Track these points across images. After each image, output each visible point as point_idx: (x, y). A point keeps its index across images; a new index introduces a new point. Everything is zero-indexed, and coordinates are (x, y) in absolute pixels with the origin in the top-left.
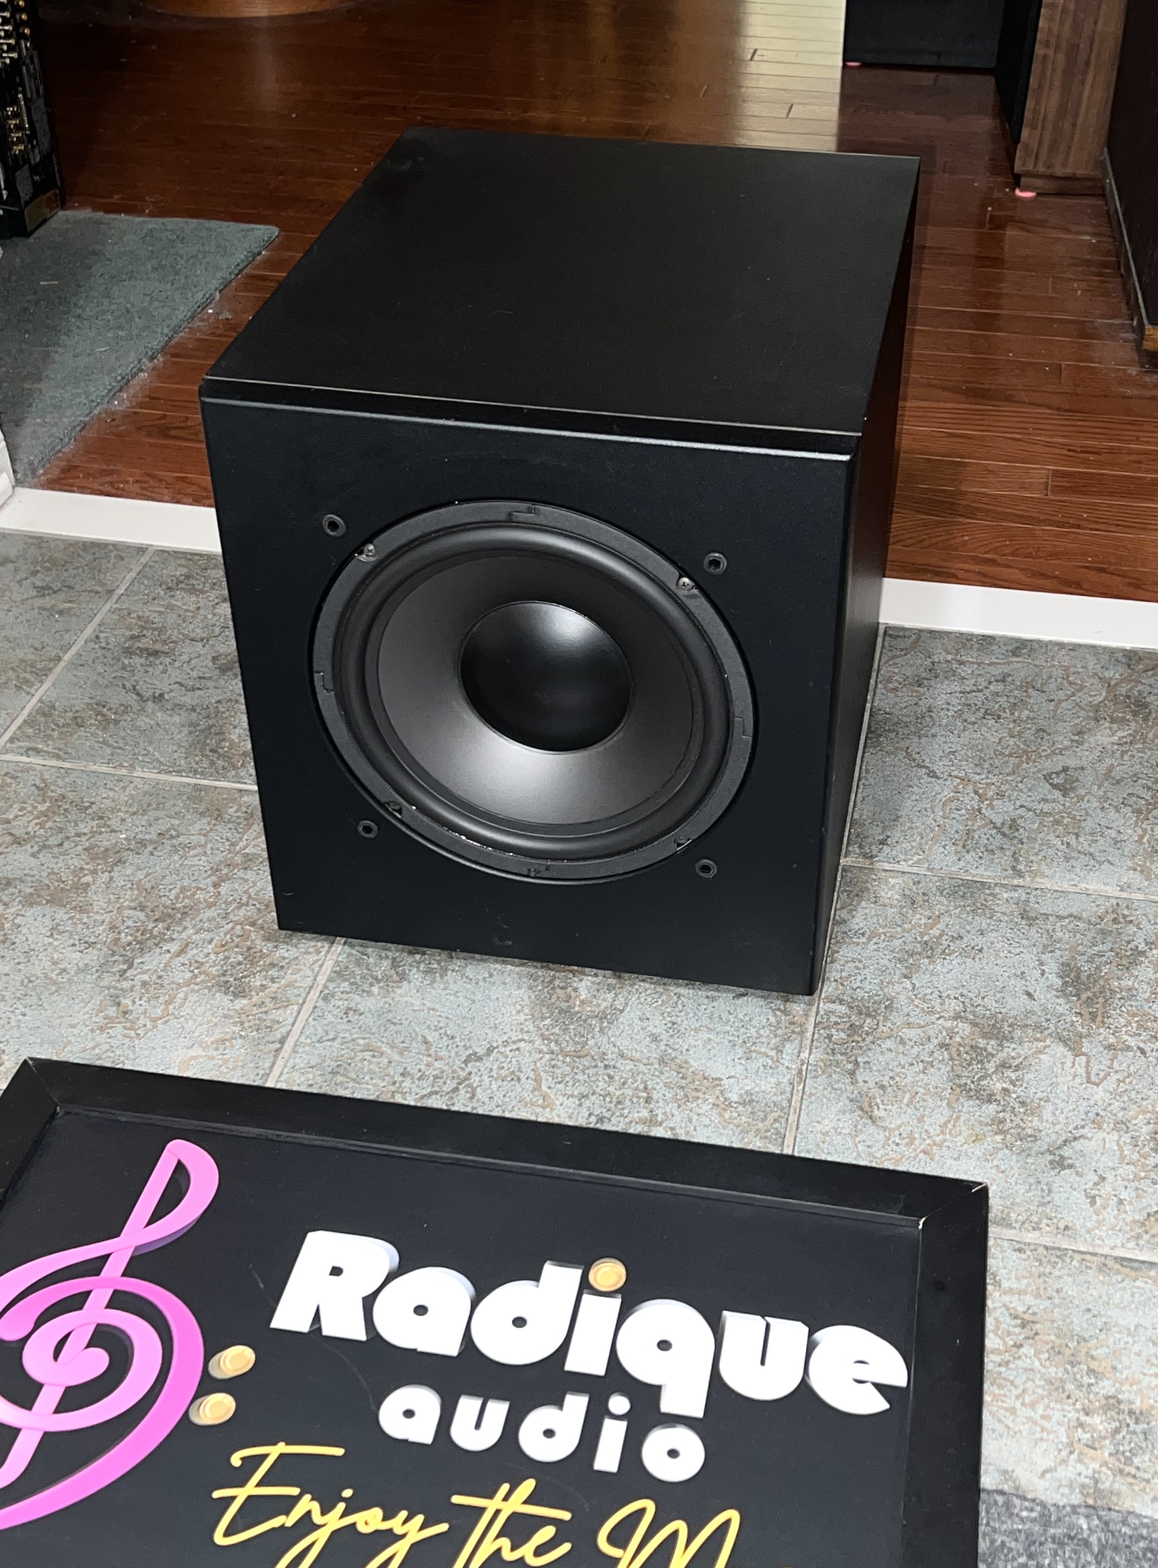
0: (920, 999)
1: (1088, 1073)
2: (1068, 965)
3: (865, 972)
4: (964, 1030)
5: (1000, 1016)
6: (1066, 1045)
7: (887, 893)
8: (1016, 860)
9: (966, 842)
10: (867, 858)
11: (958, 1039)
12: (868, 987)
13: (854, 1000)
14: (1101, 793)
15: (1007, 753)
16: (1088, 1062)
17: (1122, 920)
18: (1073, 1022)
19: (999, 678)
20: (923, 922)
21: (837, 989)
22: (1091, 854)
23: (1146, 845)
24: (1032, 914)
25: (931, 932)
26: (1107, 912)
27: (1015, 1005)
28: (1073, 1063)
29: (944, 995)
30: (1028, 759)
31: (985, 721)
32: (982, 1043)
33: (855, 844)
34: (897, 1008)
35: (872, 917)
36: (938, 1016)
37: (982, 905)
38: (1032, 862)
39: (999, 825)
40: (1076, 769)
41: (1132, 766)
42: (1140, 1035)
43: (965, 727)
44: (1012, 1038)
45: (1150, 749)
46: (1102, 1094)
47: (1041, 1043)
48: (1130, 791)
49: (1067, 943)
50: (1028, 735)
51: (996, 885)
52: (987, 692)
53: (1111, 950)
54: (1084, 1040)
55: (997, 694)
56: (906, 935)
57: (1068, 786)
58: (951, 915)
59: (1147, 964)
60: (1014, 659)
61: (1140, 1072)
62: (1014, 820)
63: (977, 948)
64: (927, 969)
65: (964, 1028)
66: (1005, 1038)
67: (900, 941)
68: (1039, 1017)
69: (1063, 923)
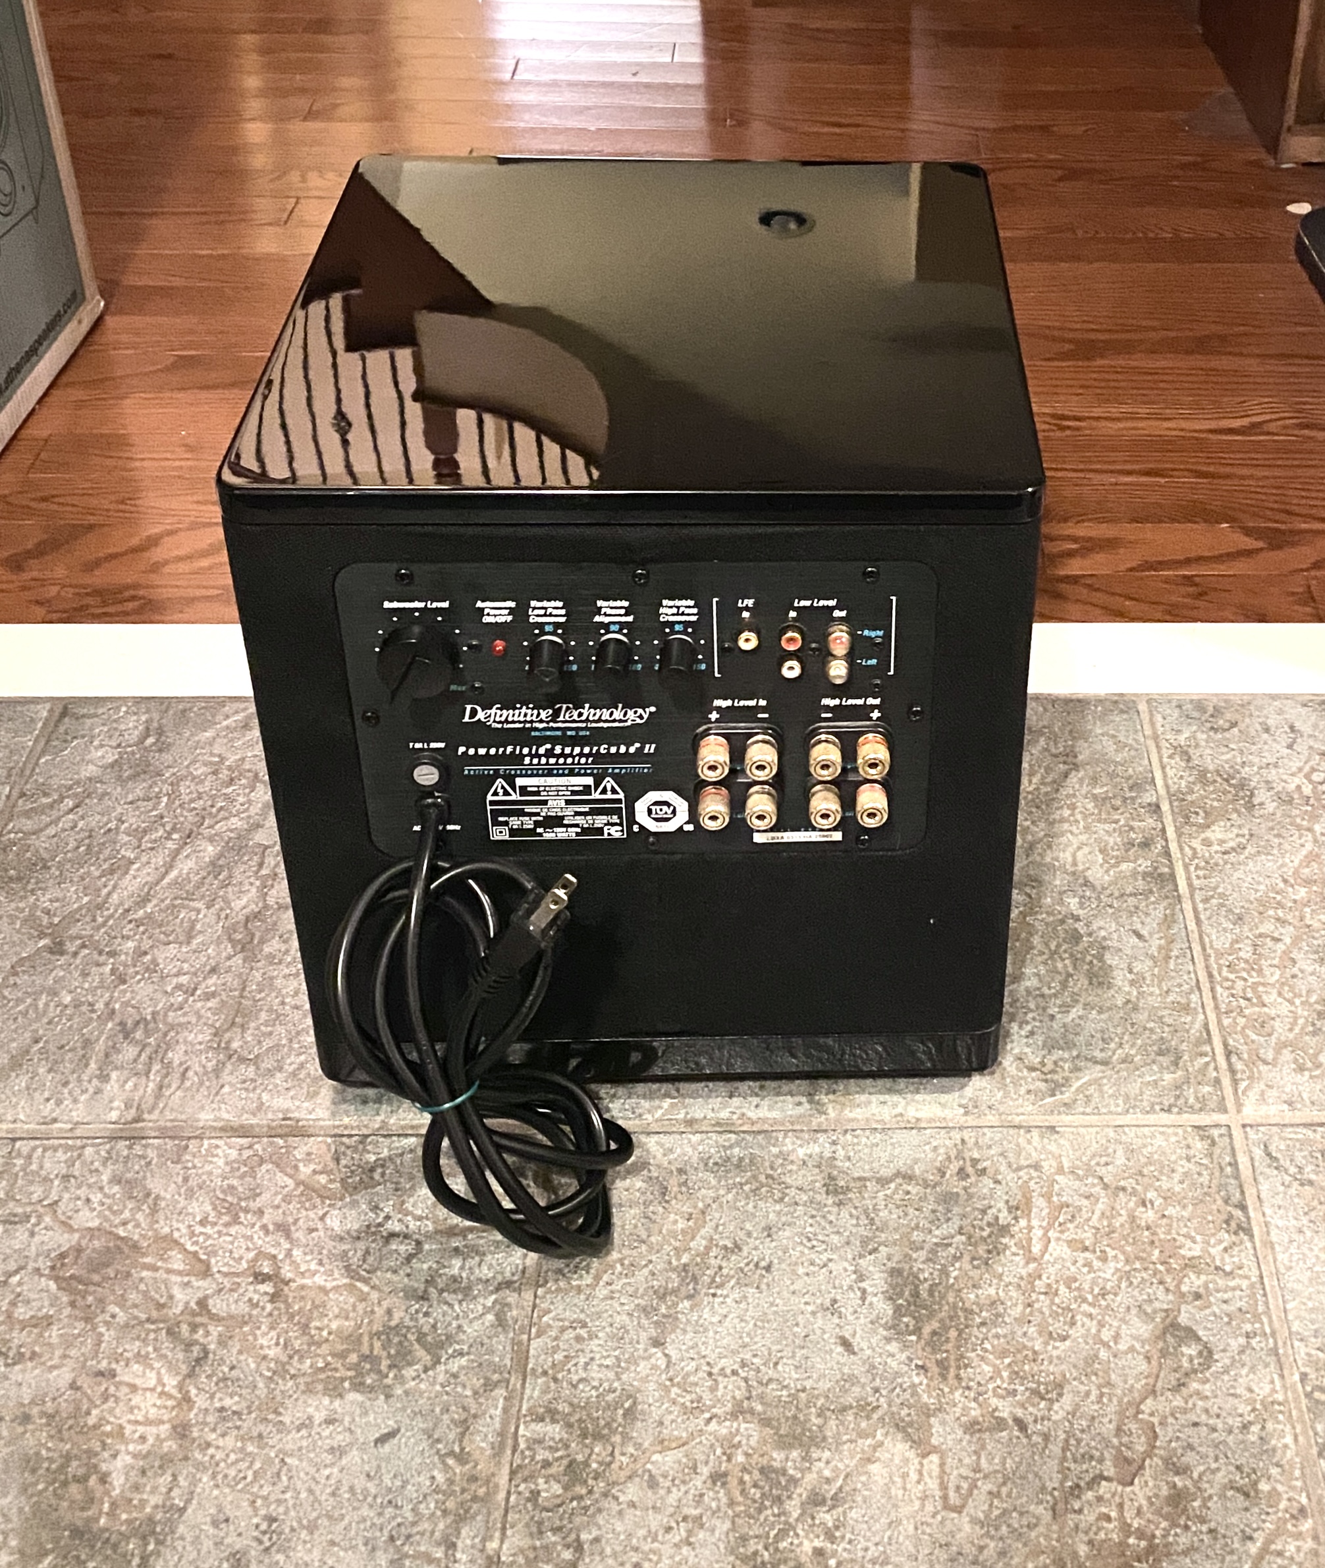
0: (678, 1384)
1: (943, 1487)
2: (900, 1272)
3: (591, 1345)
4: (749, 1437)
5: (802, 1395)
6: (908, 1437)
11: (740, 1458)
12: (596, 1376)
16: (942, 1465)
17: (972, 1170)
18: (913, 1386)
20: (681, 1224)
24: (842, 1183)
25: (693, 1245)
26: (949, 1158)
27: (827, 1368)
28: (920, 1473)
29: (716, 1370)
34: (642, 1413)
36: (708, 1415)
42: (1014, 1393)
44: (824, 1439)
46: (967, 1528)
47: (869, 1441)
49: (897, 1230)
51: (787, 1134)
53: (961, 1231)
54: (932, 1420)
56: (654, 1258)
58: (722, 1206)
59: (1014, 1249)
61: (1023, 1468)
63: (763, 1264)
64: (688, 1322)
65: (749, 1434)
66: (811, 1438)
67: (646, 1271)
68: (863, 1386)
69: (888, 1192)
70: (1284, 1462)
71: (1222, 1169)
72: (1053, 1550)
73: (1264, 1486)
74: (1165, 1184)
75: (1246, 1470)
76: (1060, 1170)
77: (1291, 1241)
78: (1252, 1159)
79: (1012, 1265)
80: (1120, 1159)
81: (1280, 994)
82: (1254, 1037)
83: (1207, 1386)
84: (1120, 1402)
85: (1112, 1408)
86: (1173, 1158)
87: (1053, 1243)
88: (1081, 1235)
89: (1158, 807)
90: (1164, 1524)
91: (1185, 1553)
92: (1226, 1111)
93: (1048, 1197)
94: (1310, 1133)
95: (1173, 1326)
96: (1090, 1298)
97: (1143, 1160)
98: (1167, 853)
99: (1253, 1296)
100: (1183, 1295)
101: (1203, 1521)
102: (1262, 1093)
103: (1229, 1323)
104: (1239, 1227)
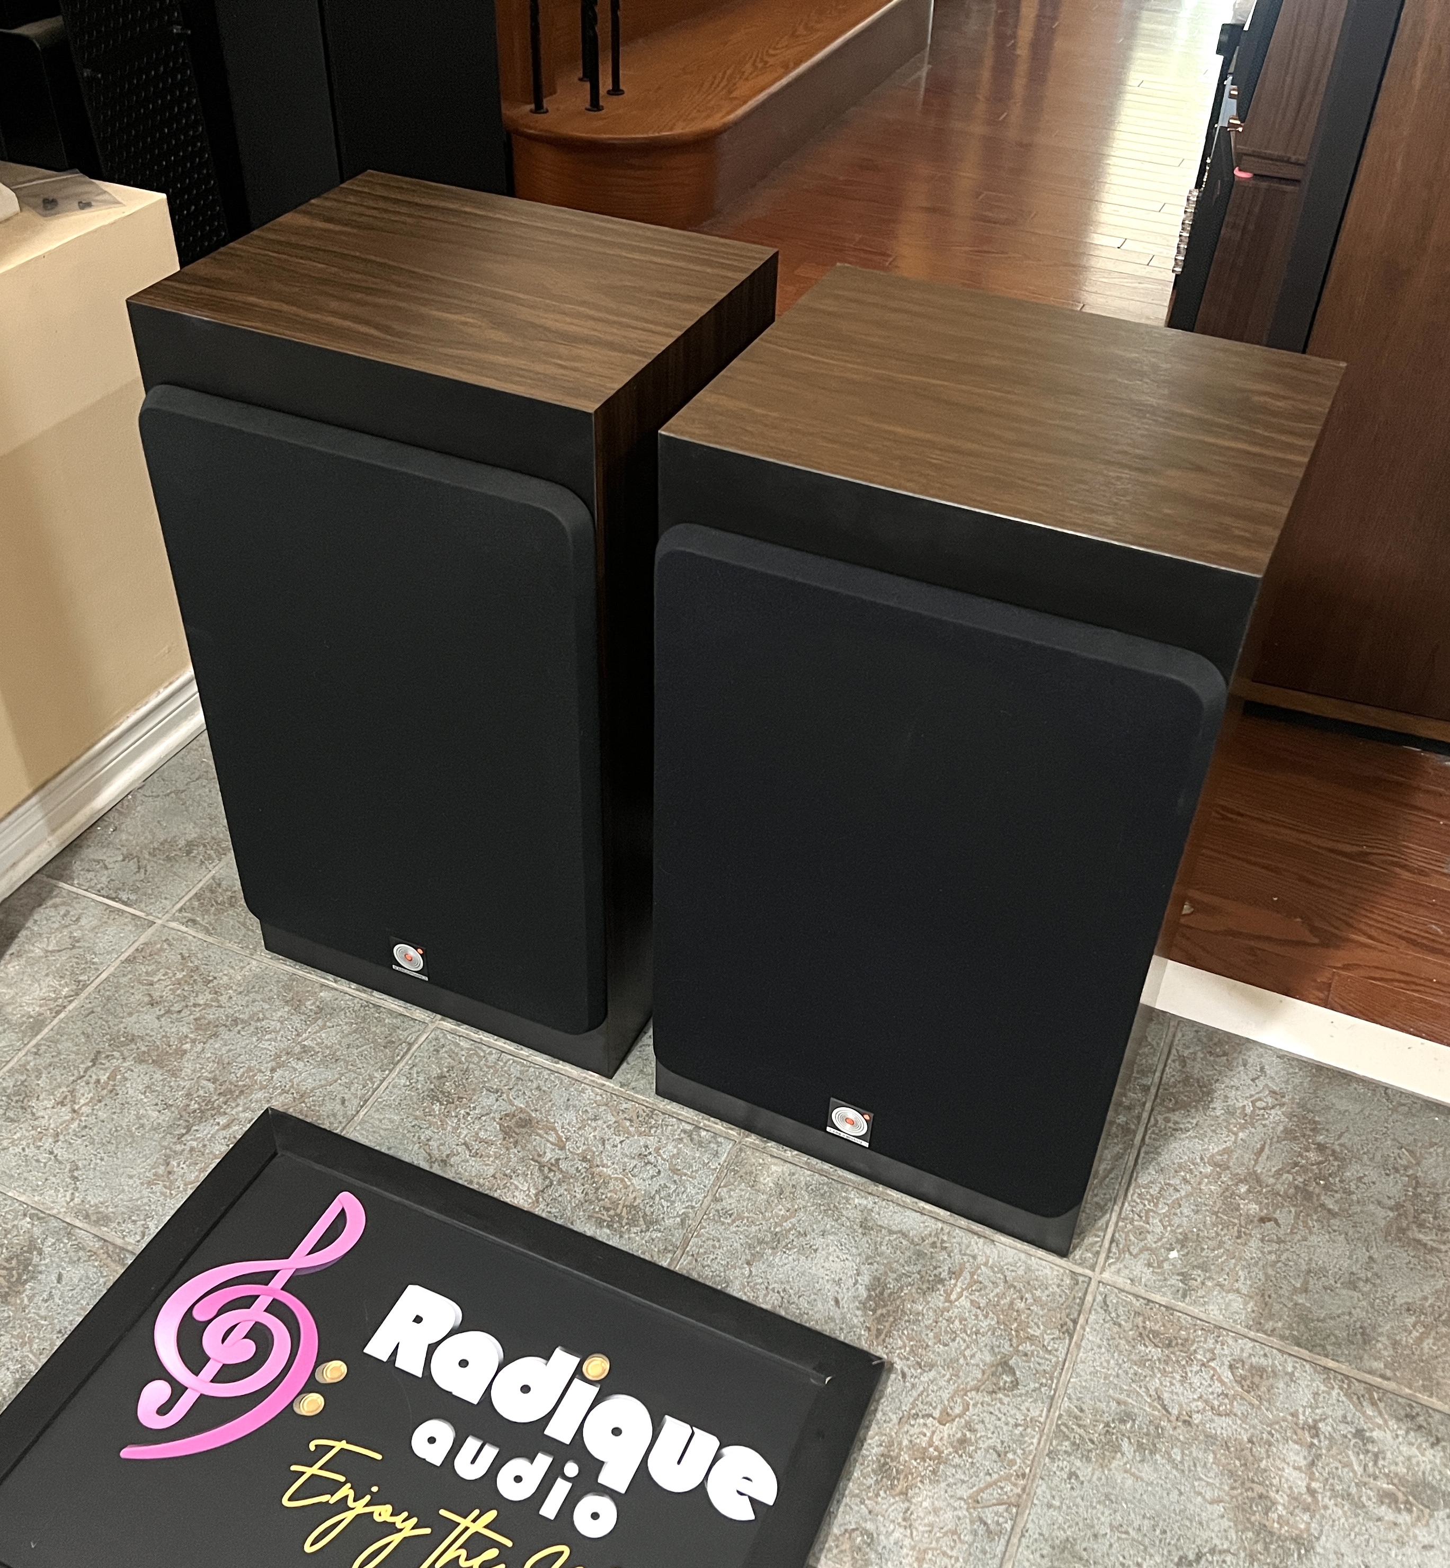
0: (750, 1288)
2: (879, 1279)
3: (719, 1252)
7: (765, 1180)
12: (714, 1269)
17: (939, 1245)
18: (861, 1335)
20: (782, 1213)
21: (689, 1263)
24: (870, 1224)
25: (784, 1224)
26: (930, 1235)
27: (824, 1309)
29: (770, 1287)
35: (744, 1200)
37: (835, 1206)
42: (908, 1359)
49: (886, 1258)
51: (854, 1189)
53: (919, 1272)
56: (764, 1222)
58: (806, 1211)
59: (942, 1292)
61: (894, 1395)
63: (814, 1247)
64: (767, 1259)
67: (757, 1228)
68: (836, 1325)
69: (891, 1238)
70: (1027, 1450)
71: (1074, 1298)
72: (891, 1437)
73: (1010, 1456)
74: (1038, 1293)
75: (1005, 1444)
76: (986, 1264)
77: (1092, 1349)
78: (1094, 1300)
79: (937, 1299)
80: (1021, 1272)
81: (1161, 1221)
82: (1132, 1238)
83: (1008, 1399)
84: (958, 1387)
85: (952, 1388)
86: (1050, 1282)
87: (963, 1298)
88: (980, 1300)
89: (1149, 1089)
90: (951, 1450)
91: (955, 1467)
92: (1094, 1271)
93: (972, 1274)
94: (1134, 1301)
95: (1006, 1363)
96: (969, 1332)
97: (1033, 1277)
98: (1139, 1117)
99: (1055, 1367)
100: (1018, 1351)
101: (971, 1457)
102: (1119, 1270)
103: (1035, 1375)
104: (1067, 1331)
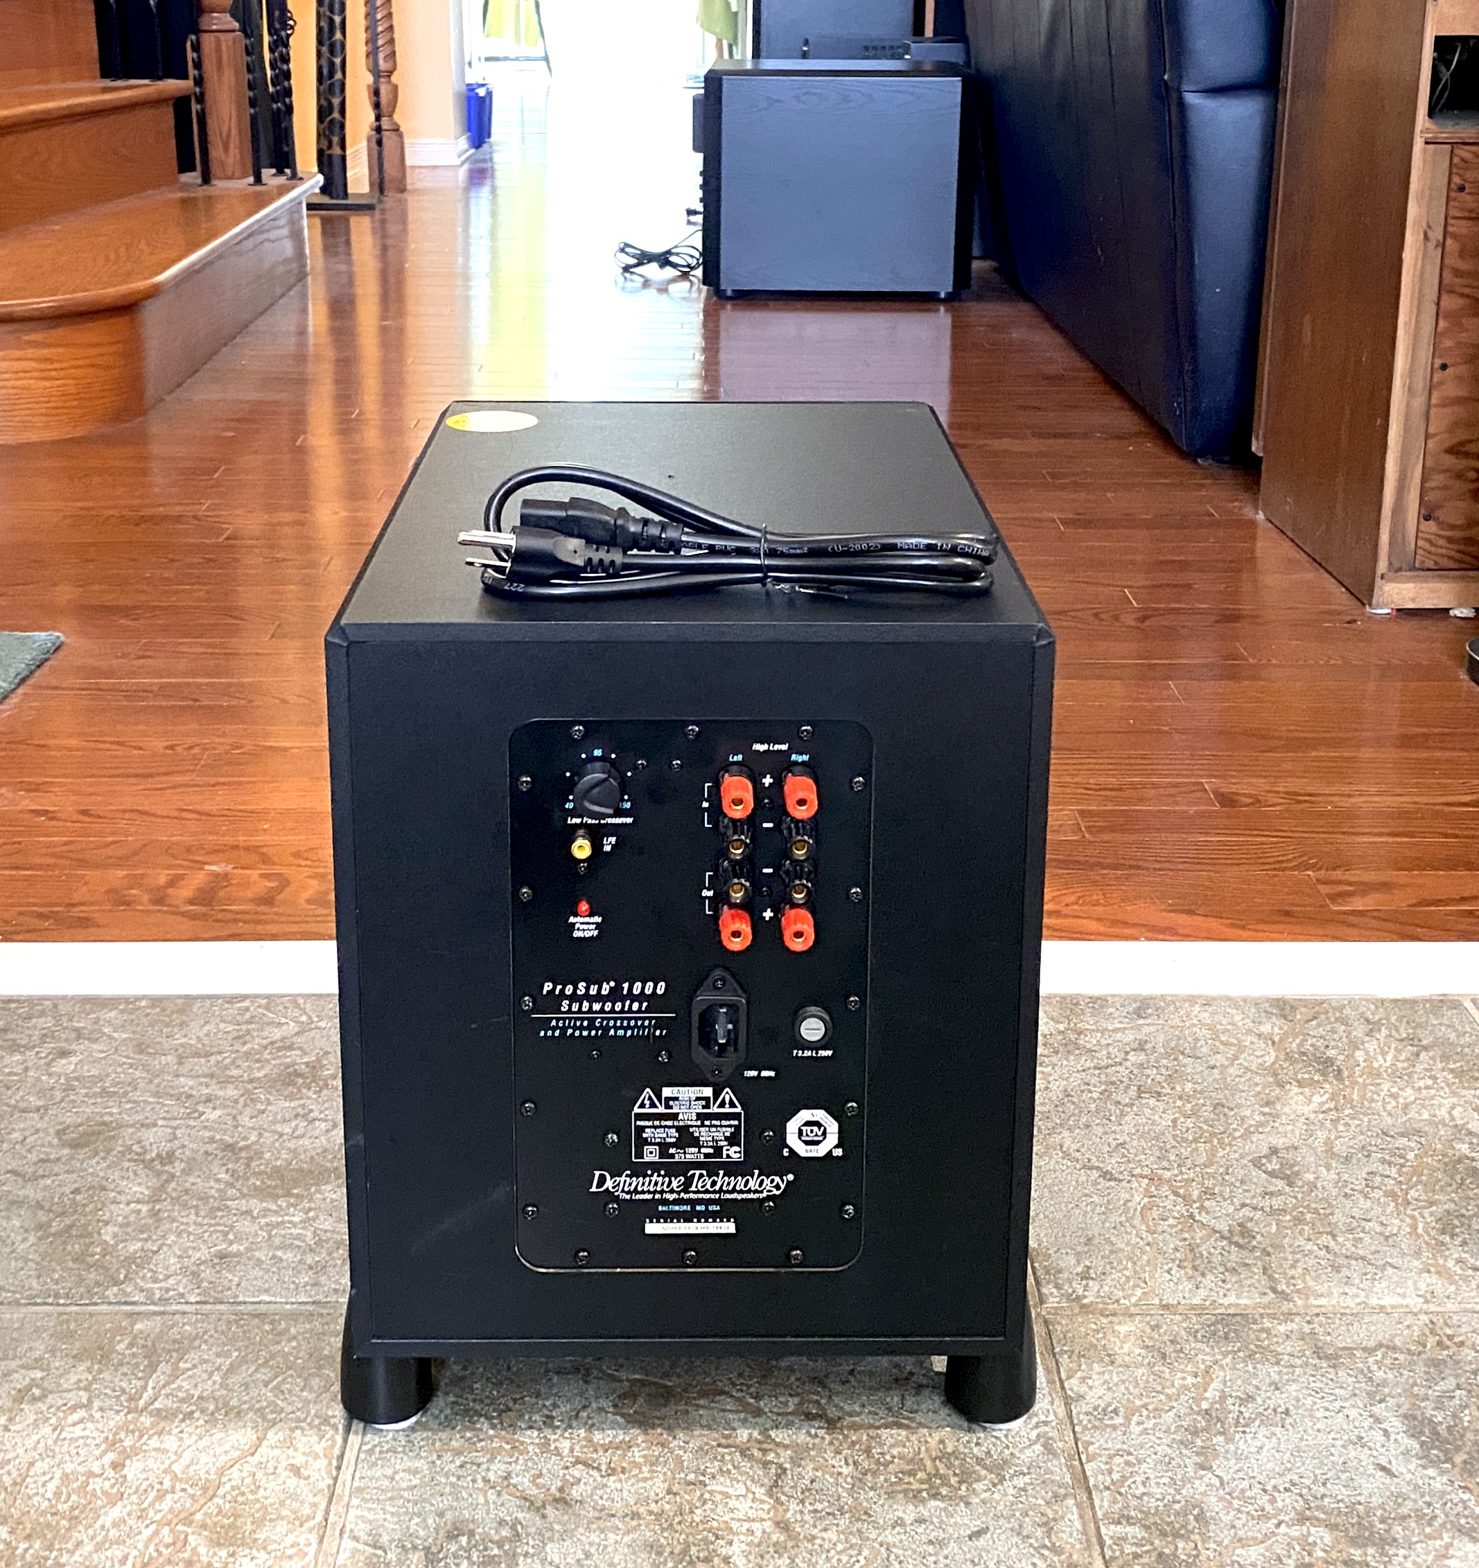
0: (1238, 1498)
2: (1413, 1417)
3: (1143, 1468)
4: (1321, 1538)
5: (1361, 1507)
7: (1122, 1348)
8: (1271, 1278)
9: (1195, 1263)
10: (1073, 1300)
11: (1321, 1554)
12: (1157, 1491)
13: (1147, 1514)
14: (1334, 1176)
15: (1190, 1138)
17: (1448, 1343)
18: (1463, 1502)
19: (1136, 1045)
20: (1190, 1380)
21: (1115, 1502)
22: (1363, 1258)
23: (1427, 1238)
24: (1330, 1351)
25: (1207, 1395)
26: (1424, 1334)
27: (1372, 1488)
29: (1269, 1487)
30: (1221, 1142)
31: (1144, 1101)
32: (1357, 1554)
33: (1048, 1282)
34: (1212, 1518)
35: (1116, 1385)
36: (1275, 1521)
37: (1257, 1346)
38: (1293, 1278)
39: (1226, 1234)
40: (1287, 1149)
41: (1354, 1137)
43: (1122, 1111)
44: (1395, 1540)
45: (1365, 1114)
47: (1438, 1542)
48: (1367, 1169)
49: (1396, 1386)
50: (1206, 1112)
51: (1262, 1315)
52: (1128, 1064)
53: (1458, 1387)
55: (1142, 1065)
56: (1175, 1404)
57: (1288, 1172)
58: (1222, 1367)
60: (1141, 1022)
62: (1239, 1225)
63: (1280, 1410)
64: (1227, 1452)
65: (1322, 1536)
67: (1171, 1414)
68: (1415, 1501)
69: (1378, 1358)
